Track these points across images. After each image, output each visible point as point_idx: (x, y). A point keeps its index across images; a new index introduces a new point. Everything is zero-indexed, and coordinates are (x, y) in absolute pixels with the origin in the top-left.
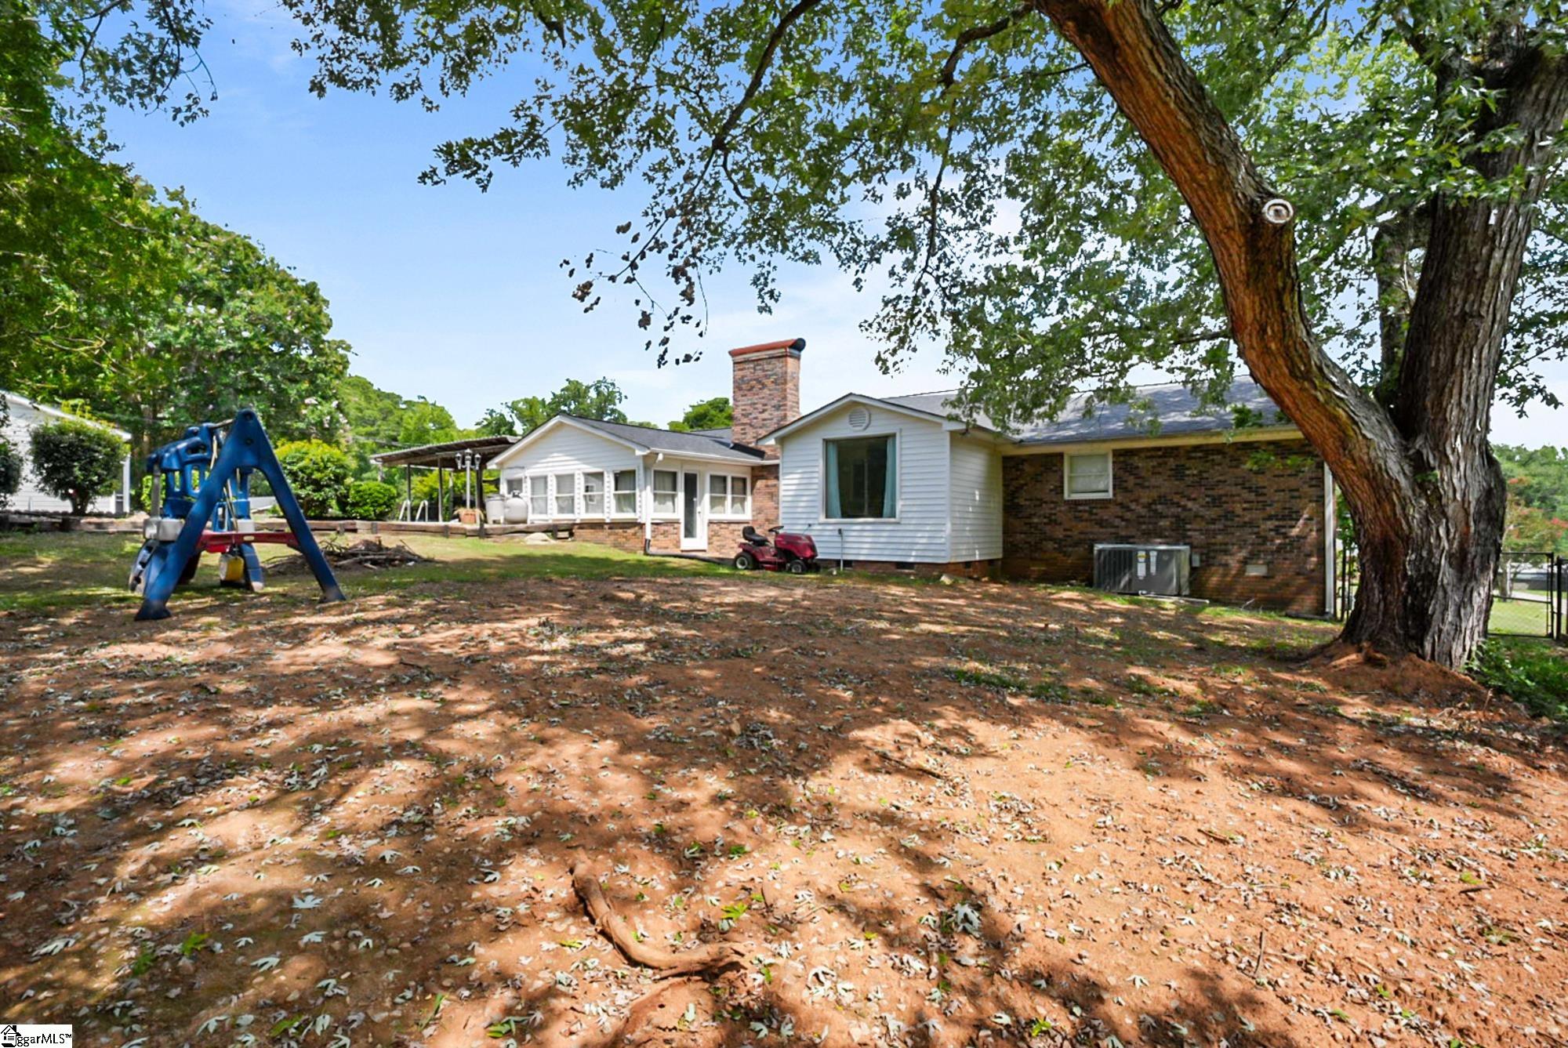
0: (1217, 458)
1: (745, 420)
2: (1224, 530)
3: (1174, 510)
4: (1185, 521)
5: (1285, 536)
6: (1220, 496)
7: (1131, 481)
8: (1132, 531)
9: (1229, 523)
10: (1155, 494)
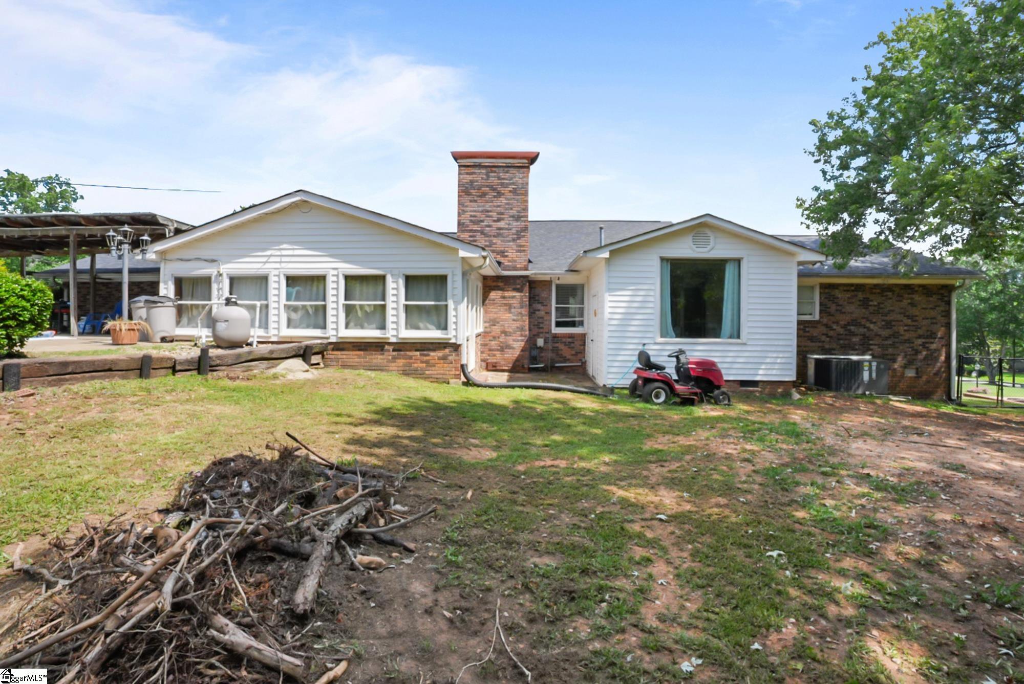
0: (890, 294)
1: (475, 228)
2: (893, 345)
3: (862, 330)
4: (869, 338)
5: (928, 349)
6: (891, 321)
7: (833, 308)
8: (834, 346)
9: (896, 340)
10: (848, 318)
